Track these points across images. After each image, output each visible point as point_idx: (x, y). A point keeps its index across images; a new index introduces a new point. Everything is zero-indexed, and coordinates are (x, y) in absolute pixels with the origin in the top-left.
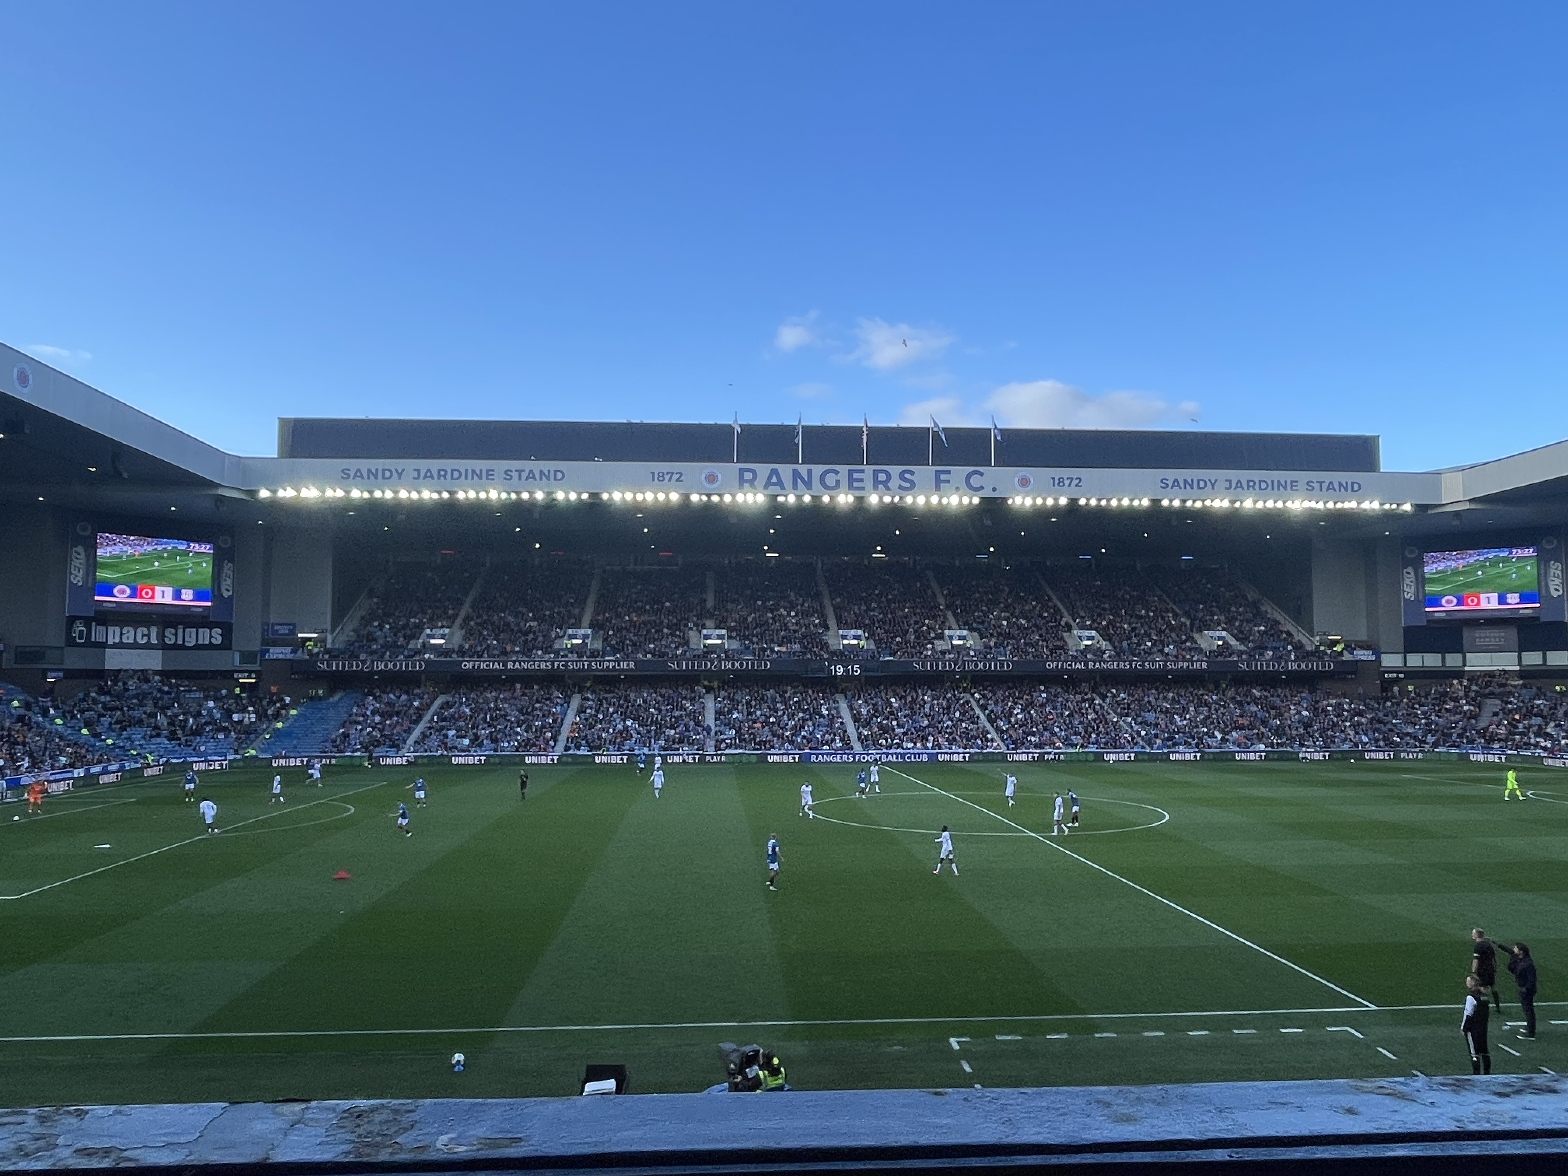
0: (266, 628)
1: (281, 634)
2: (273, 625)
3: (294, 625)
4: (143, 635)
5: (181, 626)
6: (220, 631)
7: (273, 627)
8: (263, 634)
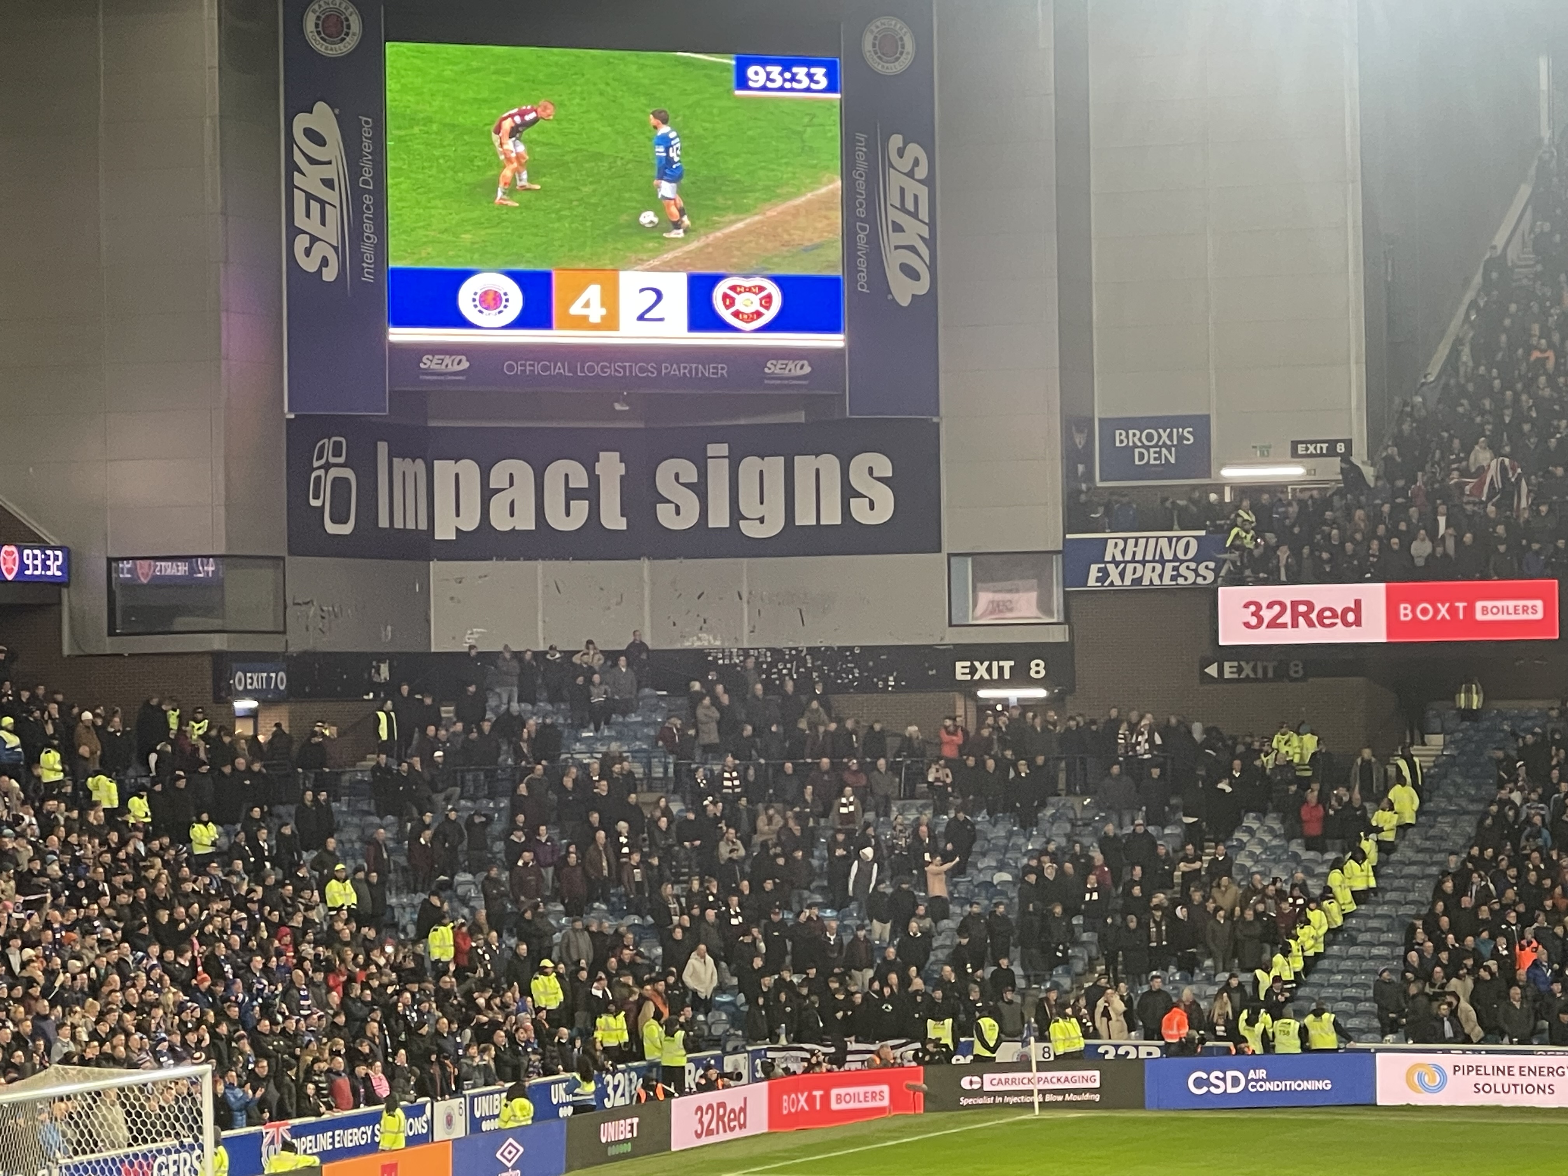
0: (1080, 440)
1: (1146, 472)
2: (1110, 425)
3: (1201, 424)
4: (571, 494)
5: (723, 449)
6: (884, 466)
7: (1108, 439)
8: (1070, 474)
